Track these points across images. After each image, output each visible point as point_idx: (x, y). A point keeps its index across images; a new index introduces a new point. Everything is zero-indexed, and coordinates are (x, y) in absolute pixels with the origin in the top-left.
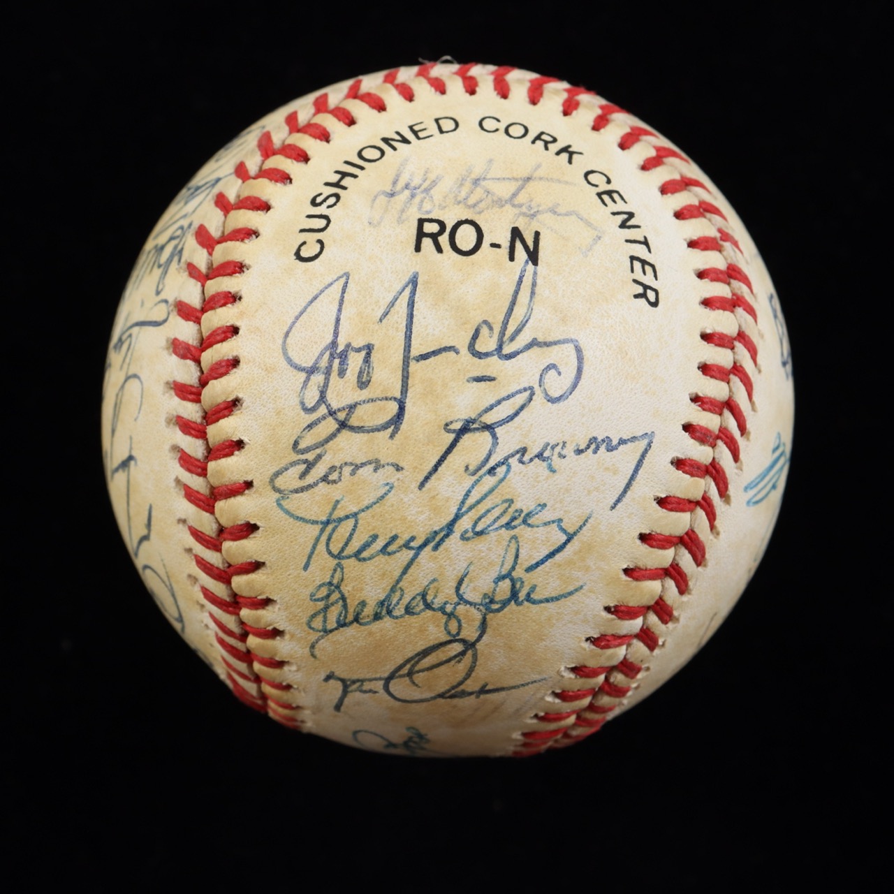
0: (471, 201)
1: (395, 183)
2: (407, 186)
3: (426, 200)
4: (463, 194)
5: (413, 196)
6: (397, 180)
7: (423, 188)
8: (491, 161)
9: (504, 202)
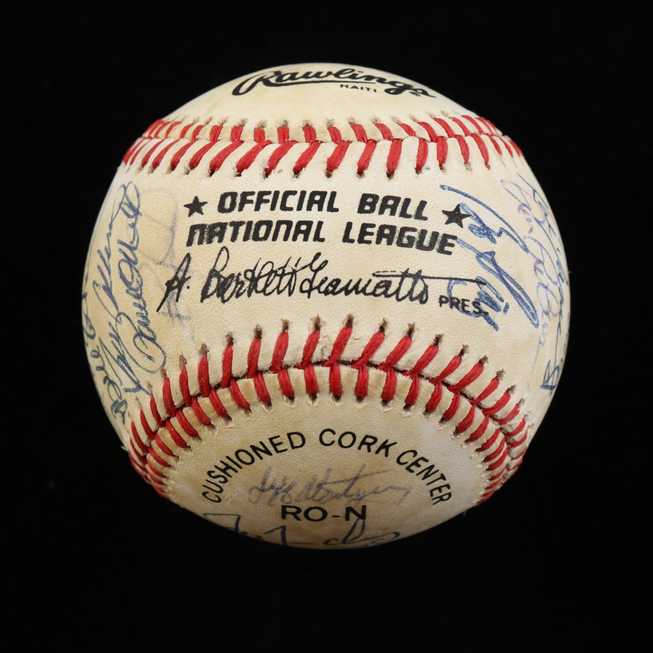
0: (317, 497)
1: (264, 483)
2: (272, 487)
3: (285, 497)
4: (311, 494)
5: (277, 493)
6: (265, 482)
7: (283, 489)
8: (329, 470)
9: (339, 496)
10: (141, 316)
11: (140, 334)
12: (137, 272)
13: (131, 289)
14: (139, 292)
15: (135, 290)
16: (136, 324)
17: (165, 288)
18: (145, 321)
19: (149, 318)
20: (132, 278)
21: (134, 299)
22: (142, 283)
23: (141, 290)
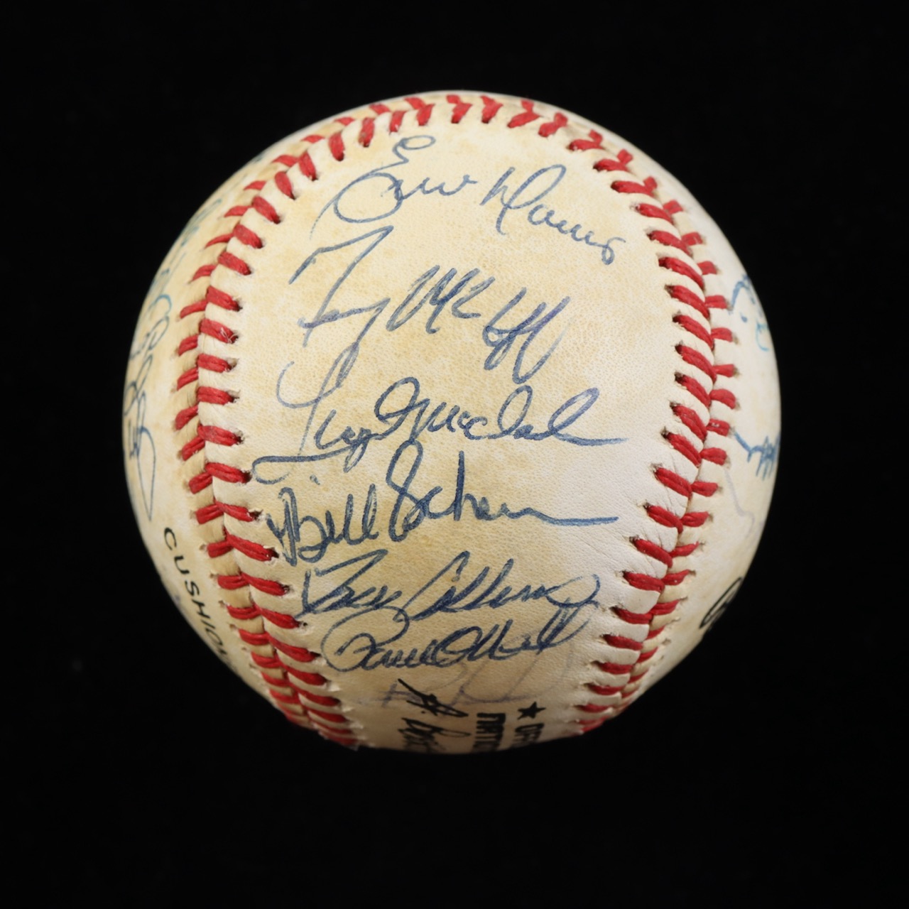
10: (396, 658)
11: (374, 648)
12: (458, 660)
13: (437, 649)
14: (430, 661)
15: (433, 654)
16: (387, 647)
17: (428, 693)
18: (389, 662)
19: (392, 667)
20: (452, 653)
21: (422, 652)
22: (441, 666)
23: (431, 664)
